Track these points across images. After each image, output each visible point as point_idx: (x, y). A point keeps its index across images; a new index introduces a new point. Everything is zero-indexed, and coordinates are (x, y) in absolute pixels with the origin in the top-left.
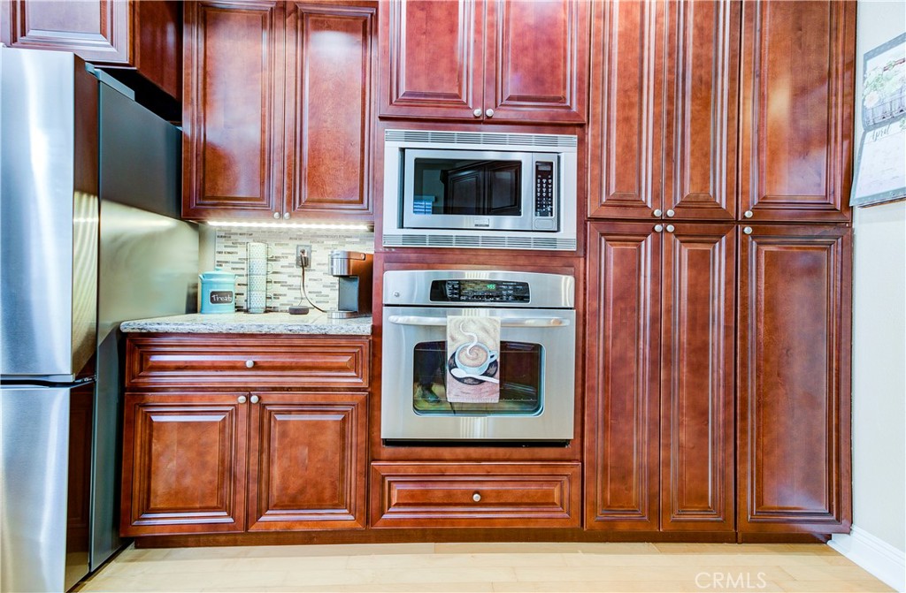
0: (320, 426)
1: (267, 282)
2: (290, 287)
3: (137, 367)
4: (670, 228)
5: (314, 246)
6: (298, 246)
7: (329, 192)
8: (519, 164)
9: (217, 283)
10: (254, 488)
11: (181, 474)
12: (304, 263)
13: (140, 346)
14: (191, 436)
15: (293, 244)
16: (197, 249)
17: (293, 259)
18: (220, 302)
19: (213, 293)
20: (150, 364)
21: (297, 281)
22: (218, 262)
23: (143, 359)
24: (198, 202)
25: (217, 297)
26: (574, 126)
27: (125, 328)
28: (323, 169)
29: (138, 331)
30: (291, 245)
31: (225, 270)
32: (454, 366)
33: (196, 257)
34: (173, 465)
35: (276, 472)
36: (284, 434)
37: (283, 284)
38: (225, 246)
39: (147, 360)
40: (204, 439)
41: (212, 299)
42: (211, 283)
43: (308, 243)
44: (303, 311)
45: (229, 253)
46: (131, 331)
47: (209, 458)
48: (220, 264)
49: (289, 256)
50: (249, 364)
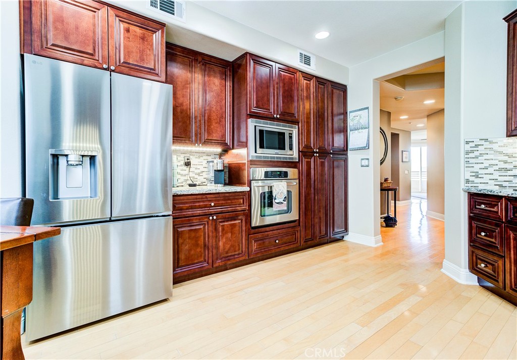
0: (234, 225)
2: (182, 175)
4: (317, 155)
5: (191, 157)
6: (185, 157)
8: (284, 133)
10: (214, 251)
11: (190, 250)
12: (188, 164)
14: (193, 234)
15: (183, 156)
17: (182, 163)
26: (296, 122)
28: (212, 127)
30: (181, 156)
32: (275, 199)
34: (187, 247)
35: (221, 244)
36: (223, 230)
40: (197, 235)
43: (189, 155)
44: (195, 185)
47: (199, 242)
50: (213, 204)
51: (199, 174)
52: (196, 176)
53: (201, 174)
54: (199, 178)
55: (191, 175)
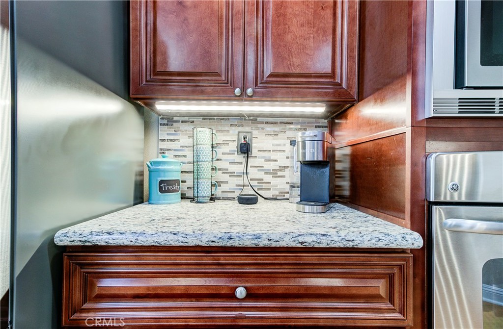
1: (213, 169)
2: (232, 175)
3: (77, 296)
6: (239, 132)
7: (296, 64)
9: (164, 171)
12: (245, 149)
13: (82, 266)
15: (235, 130)
16: (143, 137)
17: (234, 146)
18: (168, 191)
19: (162, 182)
20: (97, 292)
21: (241, 168)
22: (161, 149)
23: (88, 283)
24: (148, 79)
25: (166, 187)
27: (61, 239)
29: (80, 244)
30: (231, 132)
31: (169, 157)
33: (141, 145)
37: (225, 171)
38: (168, 134)
39: (93, 285)
41: (160, 188)
42: (158, 171)
43: (248, 130)
45: (171, 140)
46: (70, 244)
48: (163, 152)
49: (230, 143)
50: (241, 292)
51: (274, 173)
52: (267, 178)
53: (279, 174)
54: (274, 181)
55: (253, 173)
